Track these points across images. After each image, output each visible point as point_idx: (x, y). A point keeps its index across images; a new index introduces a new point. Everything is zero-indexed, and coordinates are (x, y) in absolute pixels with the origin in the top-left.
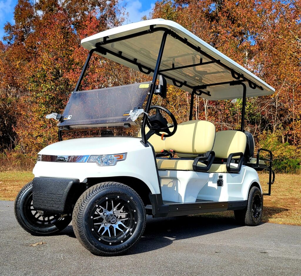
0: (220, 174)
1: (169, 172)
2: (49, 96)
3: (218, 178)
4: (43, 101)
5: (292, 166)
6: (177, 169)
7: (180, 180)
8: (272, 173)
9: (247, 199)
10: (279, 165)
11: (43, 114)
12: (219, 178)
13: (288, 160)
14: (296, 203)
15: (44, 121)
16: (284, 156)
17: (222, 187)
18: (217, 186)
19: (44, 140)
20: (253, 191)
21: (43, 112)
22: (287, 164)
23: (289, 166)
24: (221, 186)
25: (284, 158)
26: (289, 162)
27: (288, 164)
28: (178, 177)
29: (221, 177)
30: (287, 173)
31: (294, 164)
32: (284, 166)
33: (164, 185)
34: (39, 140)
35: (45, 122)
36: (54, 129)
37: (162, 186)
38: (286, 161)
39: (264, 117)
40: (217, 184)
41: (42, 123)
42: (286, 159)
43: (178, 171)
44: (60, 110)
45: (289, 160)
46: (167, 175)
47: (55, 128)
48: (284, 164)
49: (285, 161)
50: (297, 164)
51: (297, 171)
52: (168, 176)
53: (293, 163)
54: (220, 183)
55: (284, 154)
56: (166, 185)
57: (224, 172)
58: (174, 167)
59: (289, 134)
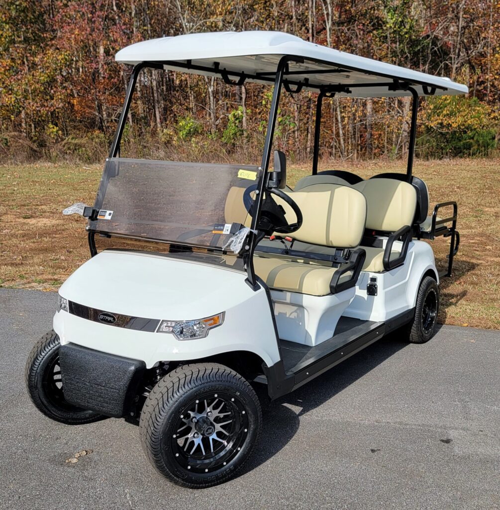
0: (372, 275)
1: (289, 294)
2: (17, 5)
3: (369, 282)
4: (5, 17)
5: (481, 142)
6: (303, 292)
7: (308, 309)
8: (456, 236)
9: (415, 306)
10: (460, 141)
11: (8, 42)
12: (371, 281)
13: (475, 132)
14: (488, 247)
15: (12, 59)
16: (469, 125)
17: (375, 297)
18: (367, 295)
19: (16, 99)
20: (425, 288)
21: (7, 40)
22: (473, 138)
23: (477, 141)
24: (374, 295)
25: (469, 128)
26: (477, 134)
27: (475, 139)
28: (304, 304)
29: (373, 280)
30: (472, 155)
31: (485, 138)
32: (468, 144)
33: (280, 313)
34: (7, 99)
35: (13, 62)
36: (33, 75)
37: (276, 313)
38: (472, 133)
39: (436, 49)
40: (368, 292)
41: (8, 64)
42: (471, 130)
43: (304, 295)
44: (42, 36)
45: (477, 132)
46: (286, 300)
47: (35, 74)
48: (468, 138)
49: (470, 134)
50: (490, 138)
51: (489, 153)
52: (288, 301)
53: (483, 137)
54: (372, 290)
55: (469, 122)
56: (284, 314)
57: (379, 272)
58: (298, 287)
59: (480, 80)
